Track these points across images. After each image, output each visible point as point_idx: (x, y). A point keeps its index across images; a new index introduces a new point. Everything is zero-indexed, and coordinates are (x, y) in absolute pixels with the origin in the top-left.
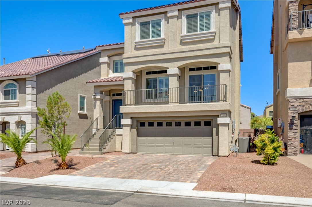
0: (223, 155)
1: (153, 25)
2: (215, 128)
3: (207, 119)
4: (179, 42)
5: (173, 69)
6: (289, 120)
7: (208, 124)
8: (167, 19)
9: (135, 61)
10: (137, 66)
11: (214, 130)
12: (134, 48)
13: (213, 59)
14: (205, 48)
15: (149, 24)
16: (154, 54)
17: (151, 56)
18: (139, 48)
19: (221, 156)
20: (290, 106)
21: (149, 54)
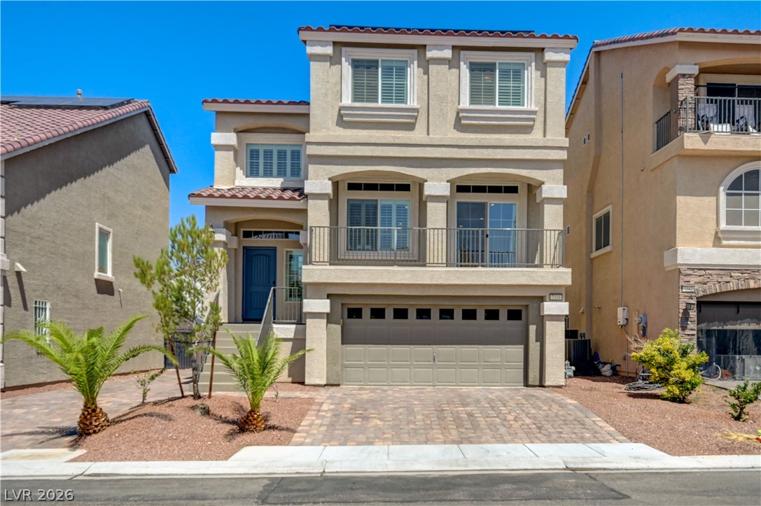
0: (554, 384)
1: (388, 71)
2: (533, 324)
3: (515, 305)
4: (453, 123)
5: (437, 184)
6: (681, 311)
7: (514, 315)
8: (425, 64)
9: (340, 153)
10: (344, 167)
11: (533, 329)
12: (335, 121)
13: (529, 171)
14: (515, 144)
15: (377, 68)
16: (392, 142)
17: (384, 148)
18: (349, 122)
19: (549, 386)
20: (682, 283)
21: (377, 142)
